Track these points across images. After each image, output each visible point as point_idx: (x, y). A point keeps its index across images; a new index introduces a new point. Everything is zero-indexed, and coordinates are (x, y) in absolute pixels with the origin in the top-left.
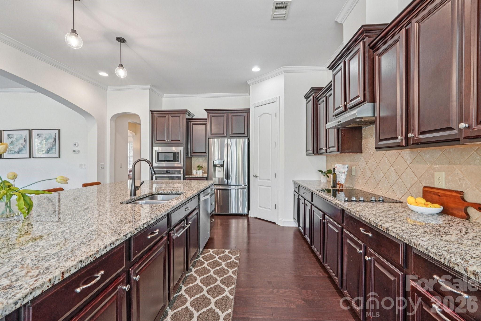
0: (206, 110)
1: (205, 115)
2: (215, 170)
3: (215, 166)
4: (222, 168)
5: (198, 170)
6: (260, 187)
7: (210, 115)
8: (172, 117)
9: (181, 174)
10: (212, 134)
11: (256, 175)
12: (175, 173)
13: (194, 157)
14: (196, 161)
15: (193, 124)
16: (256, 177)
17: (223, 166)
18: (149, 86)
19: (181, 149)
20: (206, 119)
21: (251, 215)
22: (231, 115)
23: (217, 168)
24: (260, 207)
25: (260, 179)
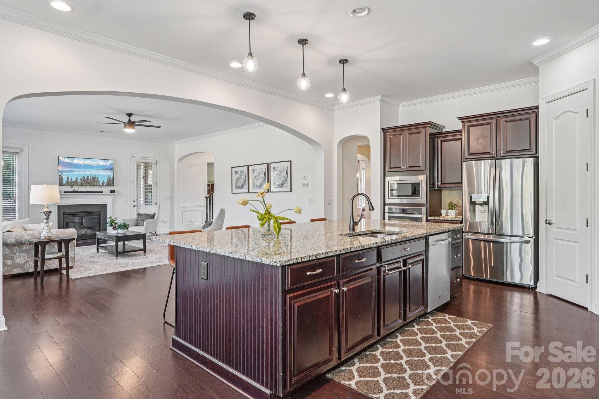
0: (460, 119)
1: (458, 126)
2: (474, 211)
3: (473, 204)
4: (487, 206)
5: (449, 209)
6: (558, 241)
7: (466, 125)
8: (410, 134)
9: (422, 214)
10: (471, 154)
11: (549, 220)
12: (414, 212)
13: (444, 190)
14: (447, 196)
15: (442, 141)
16: (550, 224)
17: (487, 203)
18: (379, 97)
19: (422, 178)
20: (460, 131)
21: (541, 289)
22: (502, 120)
23: (477, 206)
24: (557, 276)
25: (557, 228)
